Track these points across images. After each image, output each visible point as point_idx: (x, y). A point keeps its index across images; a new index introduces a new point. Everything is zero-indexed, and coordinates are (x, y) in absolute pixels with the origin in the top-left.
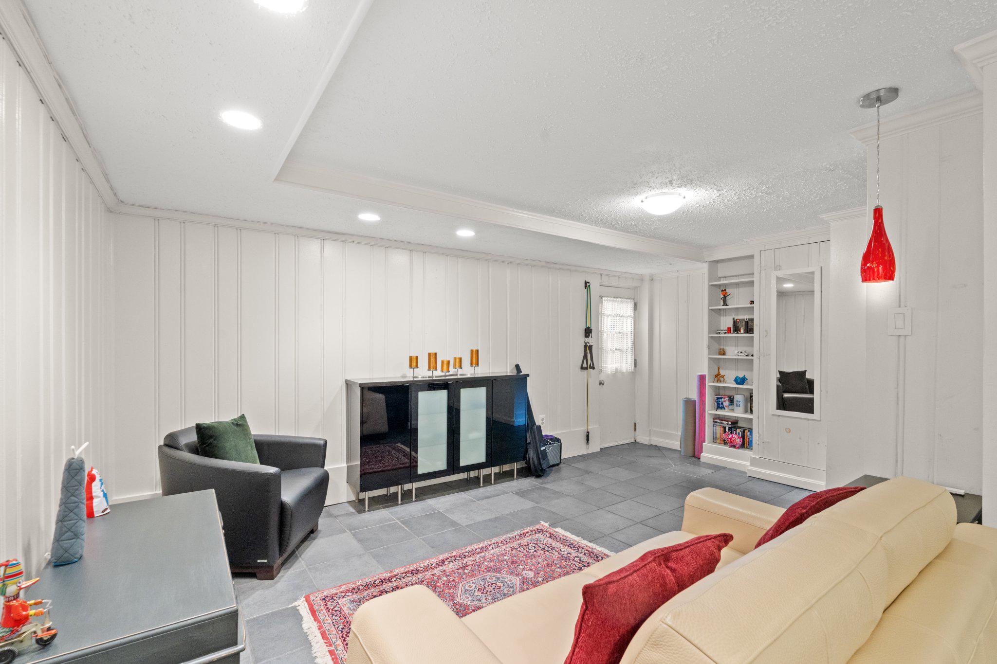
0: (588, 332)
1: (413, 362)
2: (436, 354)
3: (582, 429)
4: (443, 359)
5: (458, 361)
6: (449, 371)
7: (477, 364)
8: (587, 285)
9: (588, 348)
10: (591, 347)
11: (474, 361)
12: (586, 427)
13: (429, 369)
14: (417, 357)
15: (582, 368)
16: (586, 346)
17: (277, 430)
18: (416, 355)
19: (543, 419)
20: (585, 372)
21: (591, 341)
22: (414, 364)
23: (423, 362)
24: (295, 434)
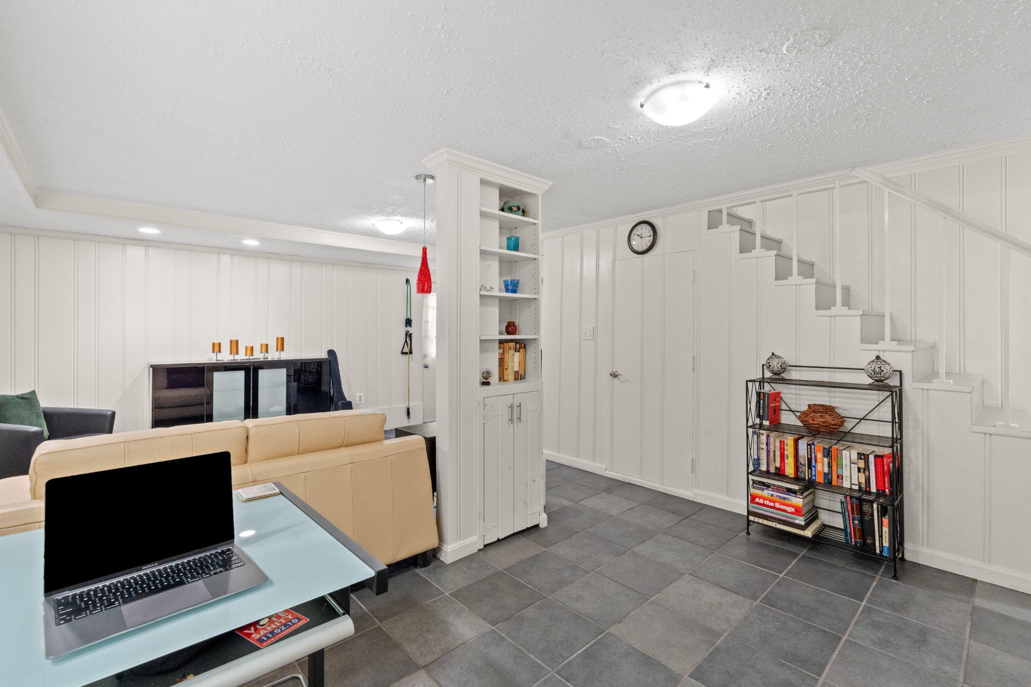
0: (408, 322)
1: (217, 348)
2: (237, 341)
3: (404, 406)
4: (247, 345)
5: (264, 346)
6: (252, 355)
7: (283, 349)
8: (407, 281)
9: (409, 335)
10: (410, 336)
11: (279, 347)
12: (407, 404)
13: (231, 353)
14: (220, 344)
15: (403, 353)
16: (406, 335)
17: (76, 402)
18: (218, 342)
19: (360, 397)
20: (406, 357)
21: (411, 330)
22: (217, 349)
23: (226, 348)
24: (95, 406)
